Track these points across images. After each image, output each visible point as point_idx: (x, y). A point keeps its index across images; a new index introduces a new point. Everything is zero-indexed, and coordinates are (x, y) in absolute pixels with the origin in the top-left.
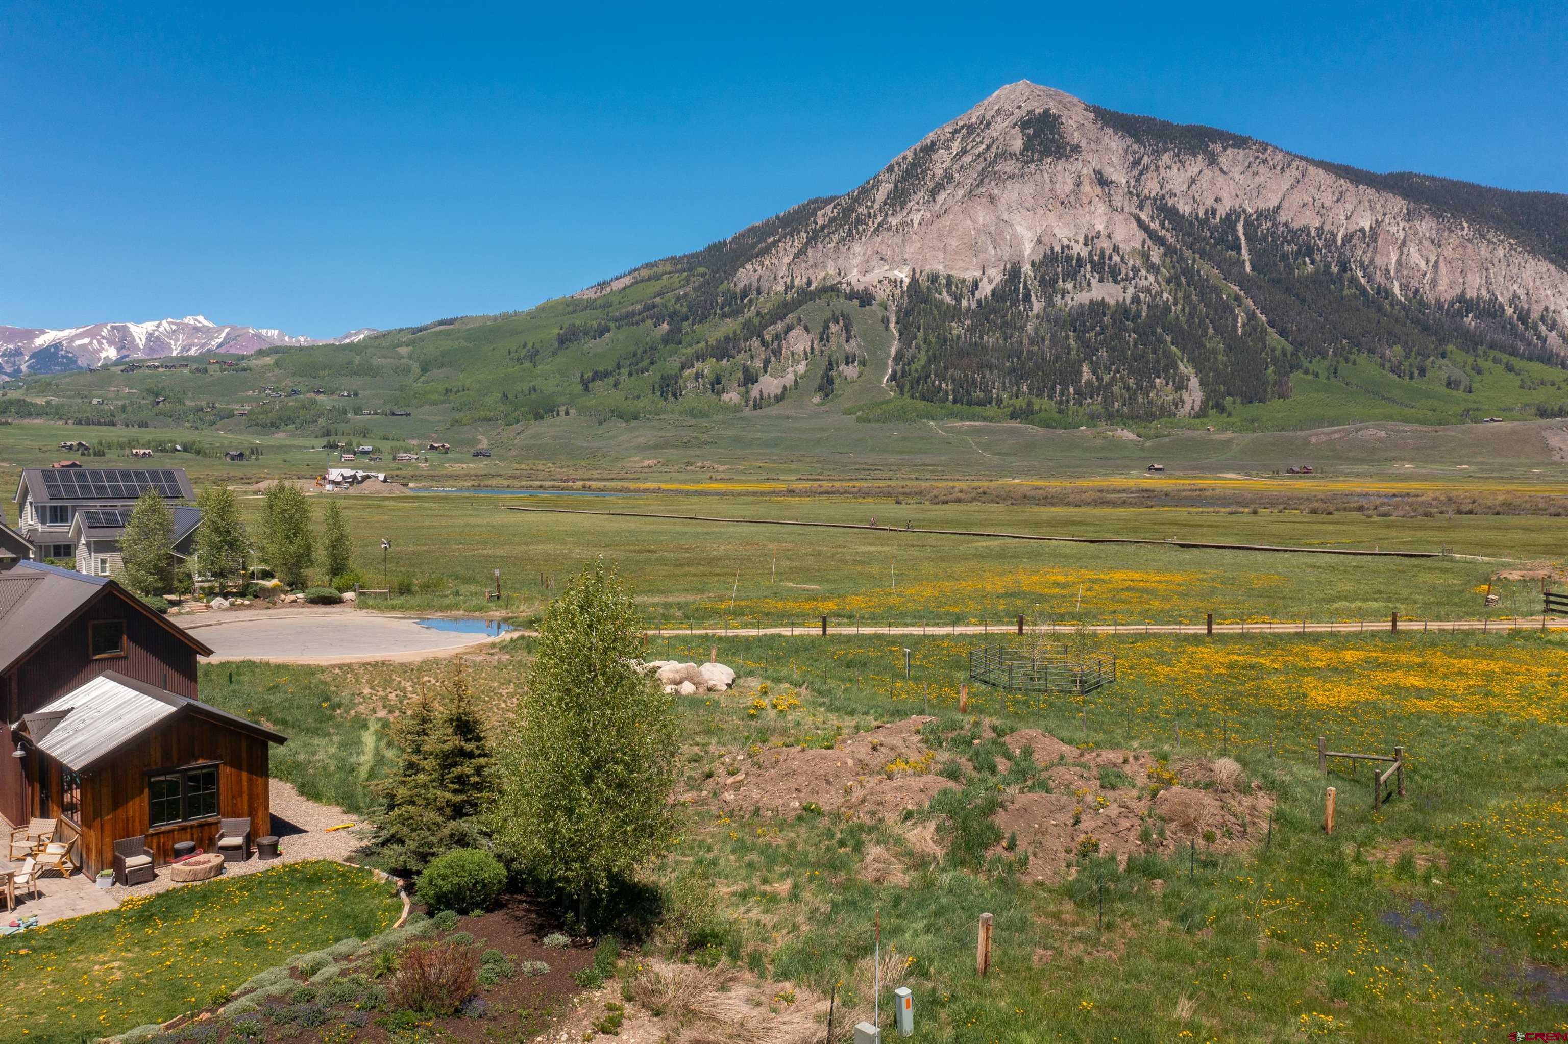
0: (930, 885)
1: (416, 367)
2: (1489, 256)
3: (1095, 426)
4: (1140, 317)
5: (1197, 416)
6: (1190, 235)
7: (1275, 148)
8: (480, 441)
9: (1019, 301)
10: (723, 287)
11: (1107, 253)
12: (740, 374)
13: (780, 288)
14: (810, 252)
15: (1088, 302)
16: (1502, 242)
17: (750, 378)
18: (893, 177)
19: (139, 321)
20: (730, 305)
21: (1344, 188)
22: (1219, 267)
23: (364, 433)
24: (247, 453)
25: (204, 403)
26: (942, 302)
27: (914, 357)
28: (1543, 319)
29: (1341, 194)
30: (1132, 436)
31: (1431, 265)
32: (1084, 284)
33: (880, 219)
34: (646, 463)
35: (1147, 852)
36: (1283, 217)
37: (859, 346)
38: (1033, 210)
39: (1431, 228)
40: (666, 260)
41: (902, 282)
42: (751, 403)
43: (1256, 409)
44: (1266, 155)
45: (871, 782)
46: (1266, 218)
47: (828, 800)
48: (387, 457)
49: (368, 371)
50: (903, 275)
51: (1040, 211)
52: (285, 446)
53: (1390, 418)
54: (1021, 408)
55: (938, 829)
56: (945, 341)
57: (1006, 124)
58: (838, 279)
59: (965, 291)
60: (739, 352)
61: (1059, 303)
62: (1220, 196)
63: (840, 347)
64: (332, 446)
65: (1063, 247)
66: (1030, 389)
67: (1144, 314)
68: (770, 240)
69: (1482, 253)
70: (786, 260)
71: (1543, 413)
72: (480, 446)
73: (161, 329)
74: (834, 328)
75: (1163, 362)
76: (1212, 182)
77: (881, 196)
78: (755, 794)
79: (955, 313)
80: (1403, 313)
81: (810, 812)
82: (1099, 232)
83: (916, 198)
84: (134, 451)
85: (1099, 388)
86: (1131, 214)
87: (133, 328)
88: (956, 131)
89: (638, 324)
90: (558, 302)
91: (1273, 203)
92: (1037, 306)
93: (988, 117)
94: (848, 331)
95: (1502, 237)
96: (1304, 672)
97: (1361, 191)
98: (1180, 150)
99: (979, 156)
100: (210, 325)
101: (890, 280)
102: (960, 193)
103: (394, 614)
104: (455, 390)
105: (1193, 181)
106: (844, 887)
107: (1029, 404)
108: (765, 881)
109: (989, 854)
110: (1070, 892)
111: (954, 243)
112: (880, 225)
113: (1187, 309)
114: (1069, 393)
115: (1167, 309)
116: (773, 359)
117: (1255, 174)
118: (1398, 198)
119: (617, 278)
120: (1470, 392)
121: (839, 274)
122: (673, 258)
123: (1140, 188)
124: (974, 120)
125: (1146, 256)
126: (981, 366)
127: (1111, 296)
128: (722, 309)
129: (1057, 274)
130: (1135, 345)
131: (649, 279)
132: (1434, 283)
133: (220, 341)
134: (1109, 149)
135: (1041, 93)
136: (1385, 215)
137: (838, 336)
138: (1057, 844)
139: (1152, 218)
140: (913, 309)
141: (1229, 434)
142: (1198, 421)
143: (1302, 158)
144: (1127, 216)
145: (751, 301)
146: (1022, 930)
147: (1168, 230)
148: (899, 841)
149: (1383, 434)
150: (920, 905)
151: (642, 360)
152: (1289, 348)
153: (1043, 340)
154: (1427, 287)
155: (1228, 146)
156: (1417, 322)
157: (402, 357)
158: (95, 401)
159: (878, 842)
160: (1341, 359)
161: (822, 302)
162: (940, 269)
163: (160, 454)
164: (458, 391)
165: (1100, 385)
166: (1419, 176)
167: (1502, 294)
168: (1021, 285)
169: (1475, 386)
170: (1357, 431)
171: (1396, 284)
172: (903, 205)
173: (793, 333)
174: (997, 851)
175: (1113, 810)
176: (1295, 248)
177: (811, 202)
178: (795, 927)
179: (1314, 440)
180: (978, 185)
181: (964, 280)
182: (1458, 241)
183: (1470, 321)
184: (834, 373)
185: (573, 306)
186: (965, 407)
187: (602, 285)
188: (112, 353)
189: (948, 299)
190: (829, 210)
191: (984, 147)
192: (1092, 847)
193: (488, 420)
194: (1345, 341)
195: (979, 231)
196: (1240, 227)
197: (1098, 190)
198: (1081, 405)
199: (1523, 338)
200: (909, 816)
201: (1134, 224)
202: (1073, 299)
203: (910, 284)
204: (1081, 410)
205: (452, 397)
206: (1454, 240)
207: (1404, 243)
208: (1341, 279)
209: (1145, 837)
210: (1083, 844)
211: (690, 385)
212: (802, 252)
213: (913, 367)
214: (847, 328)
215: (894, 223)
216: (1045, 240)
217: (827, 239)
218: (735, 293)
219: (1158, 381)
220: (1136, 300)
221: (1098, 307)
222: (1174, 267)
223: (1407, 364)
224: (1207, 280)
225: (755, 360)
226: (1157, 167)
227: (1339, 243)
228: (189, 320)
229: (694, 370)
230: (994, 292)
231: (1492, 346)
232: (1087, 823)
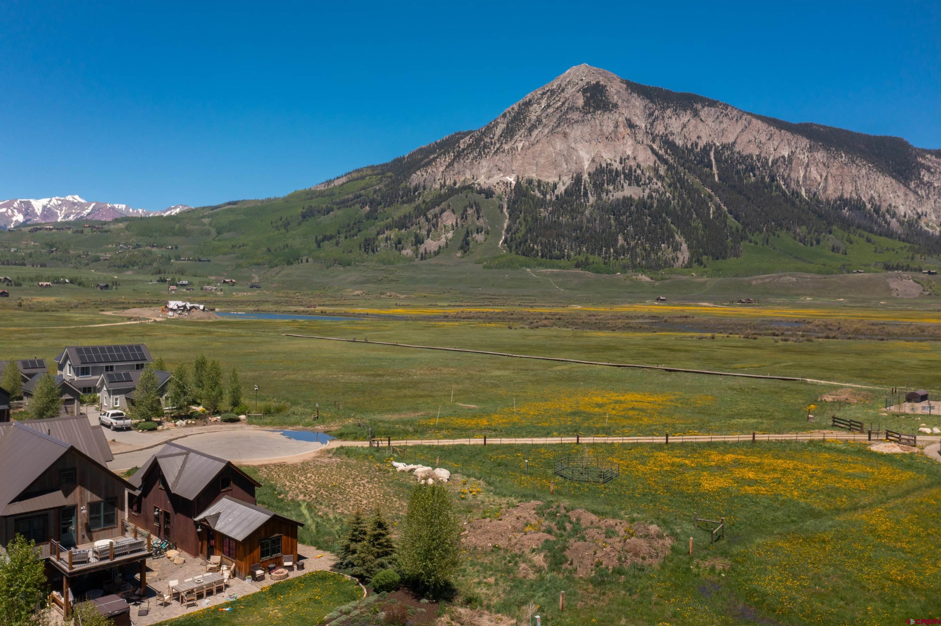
0: (542, 579)
1: (213, 231)
2: (857, 173)
3: (625, 272)
4: (652, 207)
5: (686, 267)
6: (682, 158)
7: (733, 107)
8: (253, 278)
9: (581, 196)
10: (403, 185)
11: (633, 168)
12: (413, 239)
13: (437, 186)
14: (456, 165)
15: (622, 198)
16: (864, 165)
17: (419, 241)
18: (506, 120)
19: (37, 198)
20: (407, 196)
21: (773, 132)
22: (699, 178)
23: (182, 272)
24: (110, 284)
25: (81, 252)
26: (535, 196)
27: (518, 229)
28: (888, 211)
29: (771, 135)
30: (648, 279)
31: (823, 178)
32: (620, 187)
33: (498, 145)
34: (356, 293)
35: (620, 565)
36: (737, 149)
37: (485, 222)
38: (590, 142)
39: (823, 157)
40: (368, 167)
41: (511, 183)
42: (420, 256)
43: (720, 263)
44: (727, 111)
45: (519, 535)
46: (727, 149)
47: (502, 543)
48: (197, 288)
49: (184, 233)
50: (511, 179)
51: (594, 143)
52: (134, 280)
53: (799, 270)
54: (582, 261)
55: (545, 556)
56: (537, 220)
57: (574, 90)
58: (473, 181)
59: (549, 190)
60: (412, 225)
61: (605, 198)
62: (700, 135)
63: (473, 222)
64: (163, 281)
65: (607, 165)
66: (587, 250)
67: (655, 205)
68: (432, 157)
69: (853, 171)
70: (441, 169)
71: (888, 268)
72: (254, 281)
73: (51, 204)
74: (470, 211)
75: (666, 234)
76: (696, 127)
77: (498, 131)
78: (474, 540)
79: (542, 203)
80: (807, 207)
81: (496, 549)
82: (629, 156)
83: (520, 133)
84: (40, 283)
85: (628, 249)
86: (648, 145)
87: (33, 202)
88: (544, 93)
89: (350, 206)
90: (302, 192)
91: (731, 140)
92: (592, 199)
93: (563, 86)
94: (478, 213)
95: (864, 163)
96: (705, 468)
97: (783, 134)
98: (676, 107)
99: (557, 108)
100: (83, 201)
101: (504, 183)
102: (546, 131)
103: (267, 428)
104: (238, 245)
105: (684, 126)
106: (513, 580)
107: (587, 259)
108: (485, 578)
109: (563, 567)
110: (591, 581)
111: (542, 161)
112: (498, 149)
113: (680, 203)
114: (610, 253)
115: (668, 202)
116: (433, 229)
117: (721, 122)
118: (805, 138)
119: (338, 178)
120: (846, 254)
121: (473, 178)
122: (372, 166)
123: (653, 130)
124: (554, 87)
125: (656, 170)
126: (558, 236)
127: (635, 194)
128: (402, 198)
129: (604, 180)
130: (650, 224)
131: (357, 179)
132: (825, 189)
133: (89, 211)
134: (635, 106)
135: (595, 72)
136: (796, 148)
137: (473, 216)
138: (588, 562)
139: (660, 148)
140: (517, 200)
141: (705, 279)
142: (686, 270)
143: (749, 114)
144: (646, 146)
145: (419, 194)
146: (574, 595)
147: (669, 155)
148: (530, 561)
149: (794, 279)
150: (540, 587)
151: (353, 229)
152: (741, 227)
153: (595, 220)
154: (821, 191)
155: (705, 105)
156: (815, 212)
157: (205, 225)
158: (13, 250)
159: (524, 562)
160: (771, 234)
161: (462, 195)
162: (534, 176)
163: (56, 285)
164: (240, 247)
165: (629, 248)
166: (817, 125)
167: (864, 196)
168: (582, 187)
169: (848, 251)
170: (780, 277)
171: (803, 189)
172: (512, 137)
173: (445, 214)
174: (566, 566)
175: (608, 549)
176: (744, 167)
177: (456, 134)
178: (499, 596)
179: (754, 283)
180: (557, 127)
181: (548, 183)
182: (839, 165)
183: (846, 212)
184: (470, 238)
185: (310, 194)
186: (548, 260)
187: (329, 182)
188: (20, 218)
189: (539, 195)
190: (467, 140)
191: (560, 103)
192: (600, 563)
193: (258, 264)
194: (773, 223)
195: (557, 154)
196: (712, 154)
197: (628, 130)
198: (617, 260)
199: (876, 223)
200: (534, 551)
201: (650, 152)
202: (613, 196)
203: (516, 185)
204: (617, 263)
205: (236, 250)
206: (836, 164)
207: (808, 165)
208: (771, 186)
209: (620, 559)
210: (597, 562)
211: (382, 245)
212: (451, 164)
213: (517, 235)
214: (478, 211)
215: (506, 148)
216: (597, 160)
217: (466, 157)
218: (410, 189)
219: (663, 245)
220: (650, 197)
221: (628, 201)
222: (673, 177)
223: (809, 237)
224: (692, 185)
225: (422, 230)
226: (663, 117)
227: (770, 164)
228: (69, 198)
229: (385, 236)
230: (566, 191)
231: (859, 227)
232: (599, 554)
